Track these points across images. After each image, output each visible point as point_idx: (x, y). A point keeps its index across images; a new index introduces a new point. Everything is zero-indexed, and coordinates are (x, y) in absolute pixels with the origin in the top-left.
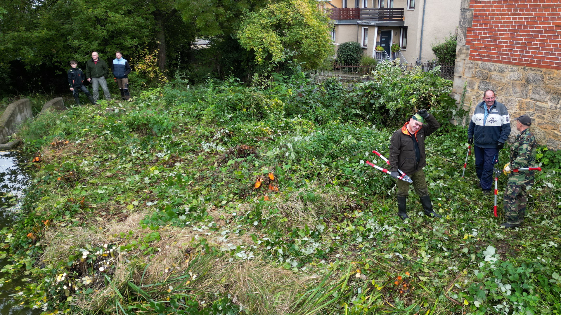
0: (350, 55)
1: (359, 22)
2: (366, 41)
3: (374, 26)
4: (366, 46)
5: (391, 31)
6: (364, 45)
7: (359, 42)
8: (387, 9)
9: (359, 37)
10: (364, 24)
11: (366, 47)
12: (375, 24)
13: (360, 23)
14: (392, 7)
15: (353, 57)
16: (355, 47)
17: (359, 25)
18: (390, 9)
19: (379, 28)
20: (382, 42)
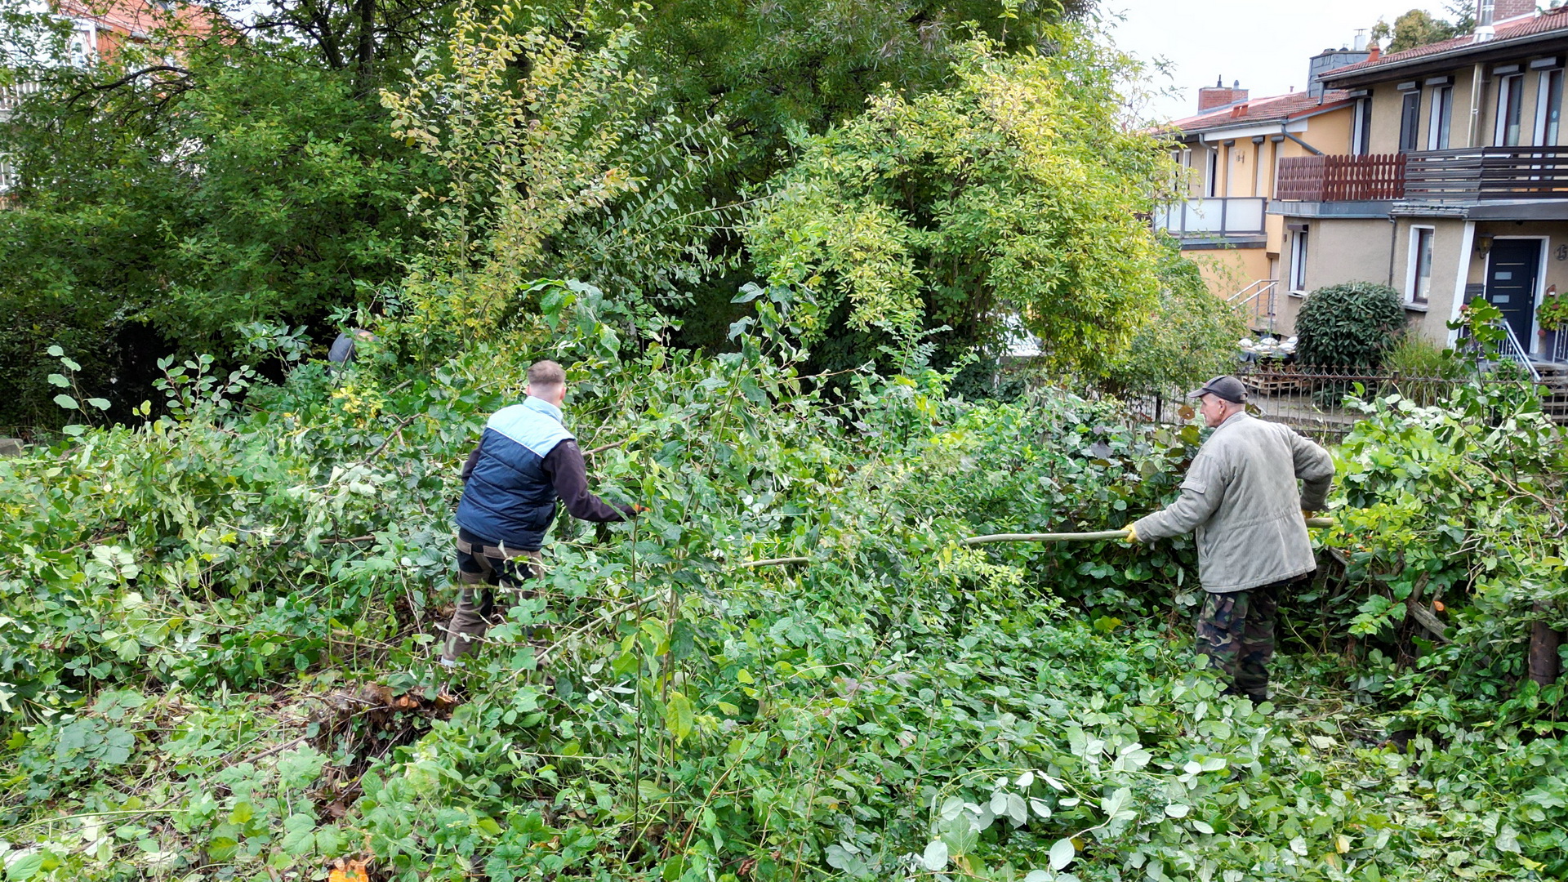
0: (1349, 335)
1: (1400, 206)
2: (1426, 283)
3: (1458, 220)
4: (1425, 301)
5: (1539, 242)
6: (1416, 299)
7: (1396, 285)
8: (1532, 149)
9: (1396, 267)
10: (1418, 212)
11: (1420, 307)
12: (1465, 213)
13: (1402, 212)
14: (1552, 143)
15: (1361, 342)
16: (1371, 304)
17: (1399, 218)
18: (1545, 149)
19: (1484, 229)
20: (1494, 287)
